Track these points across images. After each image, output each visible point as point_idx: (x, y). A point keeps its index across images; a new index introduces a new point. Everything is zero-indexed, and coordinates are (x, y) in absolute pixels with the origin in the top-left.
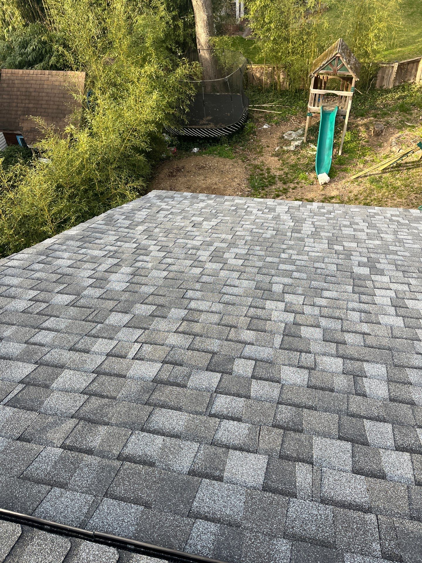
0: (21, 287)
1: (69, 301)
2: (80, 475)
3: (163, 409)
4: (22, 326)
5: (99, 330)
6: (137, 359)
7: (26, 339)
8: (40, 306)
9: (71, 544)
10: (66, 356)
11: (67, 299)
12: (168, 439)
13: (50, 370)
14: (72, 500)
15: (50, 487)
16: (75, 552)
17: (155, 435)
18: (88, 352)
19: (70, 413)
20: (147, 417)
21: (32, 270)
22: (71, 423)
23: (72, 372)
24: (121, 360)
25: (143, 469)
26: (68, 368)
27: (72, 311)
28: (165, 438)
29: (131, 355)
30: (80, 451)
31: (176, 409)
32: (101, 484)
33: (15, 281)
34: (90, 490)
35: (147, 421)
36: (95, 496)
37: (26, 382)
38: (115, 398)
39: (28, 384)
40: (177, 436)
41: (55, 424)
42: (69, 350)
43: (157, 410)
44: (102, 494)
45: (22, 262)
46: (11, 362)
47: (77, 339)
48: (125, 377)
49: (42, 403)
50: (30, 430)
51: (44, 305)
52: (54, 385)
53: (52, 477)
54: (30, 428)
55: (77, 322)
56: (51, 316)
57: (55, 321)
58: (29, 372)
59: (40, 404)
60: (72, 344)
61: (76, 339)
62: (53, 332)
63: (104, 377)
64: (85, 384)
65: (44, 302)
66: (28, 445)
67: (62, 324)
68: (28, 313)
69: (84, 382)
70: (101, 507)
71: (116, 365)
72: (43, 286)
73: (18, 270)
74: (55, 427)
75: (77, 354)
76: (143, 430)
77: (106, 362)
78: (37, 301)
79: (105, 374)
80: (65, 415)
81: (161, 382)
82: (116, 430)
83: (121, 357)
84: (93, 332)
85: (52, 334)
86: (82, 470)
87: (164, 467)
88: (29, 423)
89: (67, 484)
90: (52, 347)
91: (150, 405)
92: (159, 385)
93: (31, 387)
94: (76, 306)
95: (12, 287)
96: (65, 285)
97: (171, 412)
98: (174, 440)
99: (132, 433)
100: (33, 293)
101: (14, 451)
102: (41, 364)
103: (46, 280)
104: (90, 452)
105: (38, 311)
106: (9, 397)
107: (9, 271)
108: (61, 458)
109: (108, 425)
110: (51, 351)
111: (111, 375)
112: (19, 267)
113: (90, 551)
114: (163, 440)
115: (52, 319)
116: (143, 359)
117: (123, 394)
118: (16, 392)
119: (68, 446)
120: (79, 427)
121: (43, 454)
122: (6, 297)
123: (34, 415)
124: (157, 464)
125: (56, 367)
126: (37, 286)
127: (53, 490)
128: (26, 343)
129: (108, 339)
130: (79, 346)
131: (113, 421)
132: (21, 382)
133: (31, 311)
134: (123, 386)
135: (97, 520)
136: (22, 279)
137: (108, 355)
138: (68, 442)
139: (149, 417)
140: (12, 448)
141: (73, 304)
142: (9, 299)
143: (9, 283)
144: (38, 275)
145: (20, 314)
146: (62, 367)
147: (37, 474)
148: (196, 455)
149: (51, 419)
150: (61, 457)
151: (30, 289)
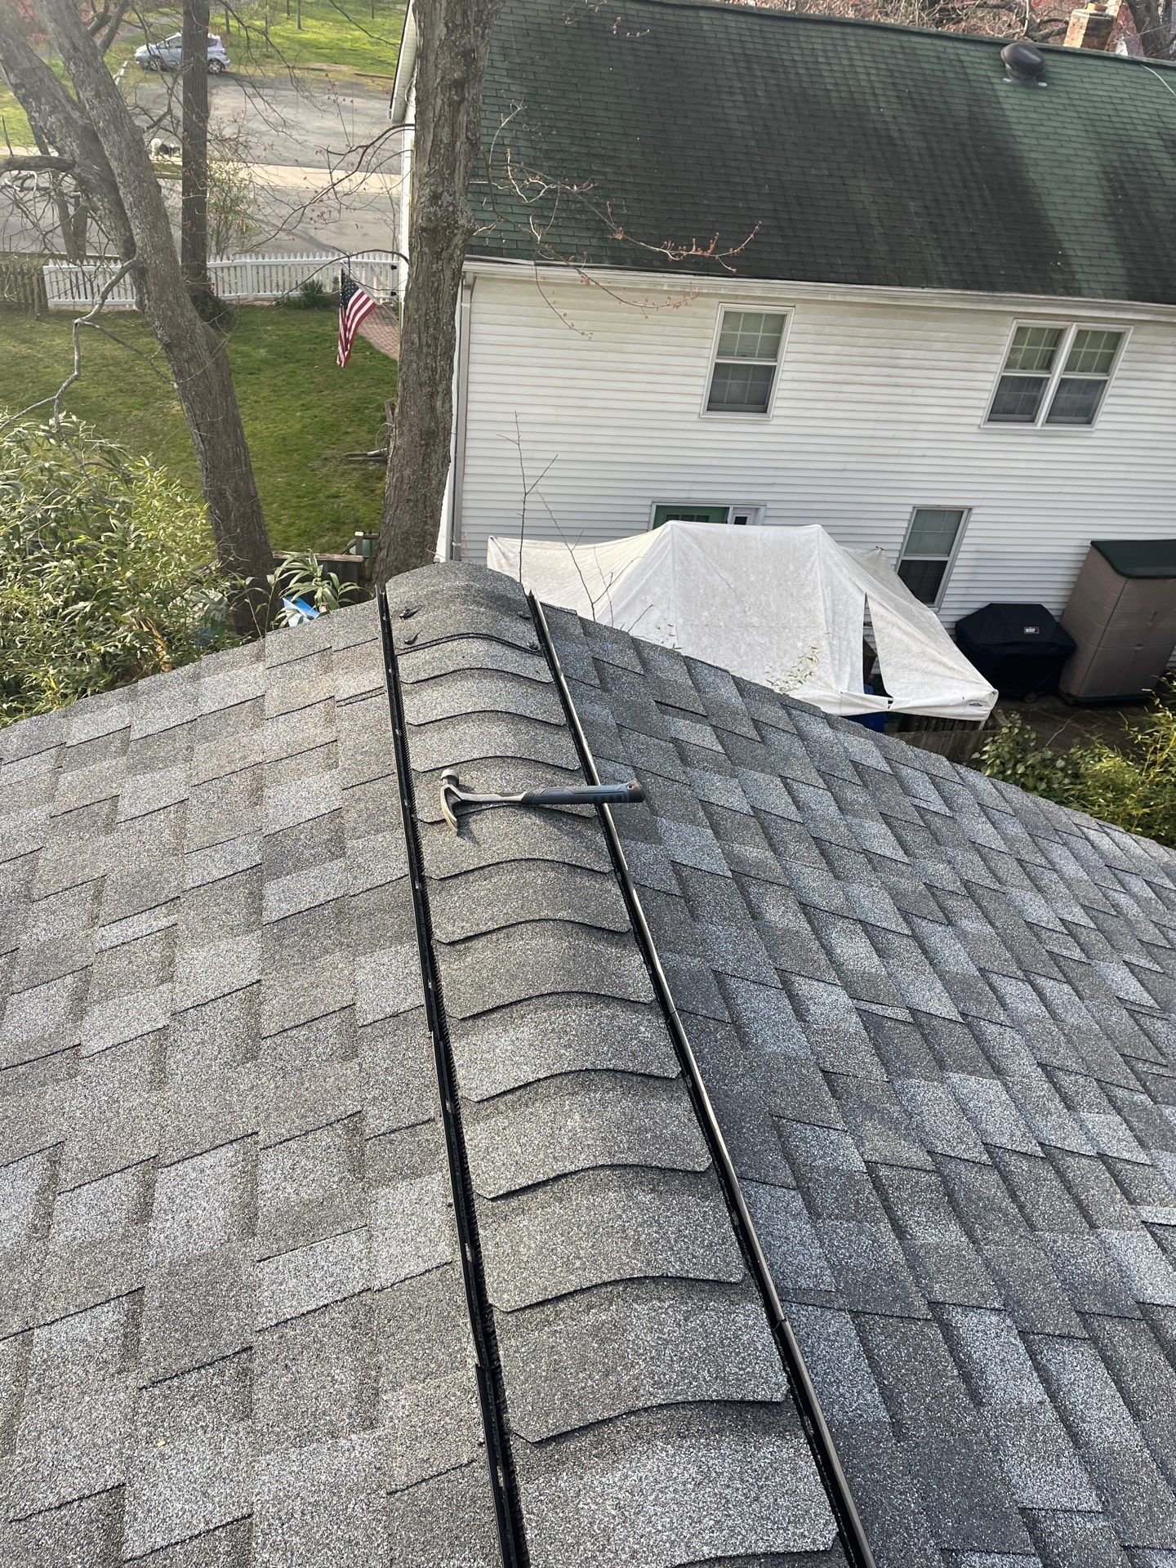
0: (1069, 887)
1: (1132, 998)
2: (851, 1235)
3: (1102, 1365)
4: (1004, 942)
5: (1135, 1104)
6: (1153, 1234)
7: (988, 966)
8: (1067, 949)
9: (742, 1281)
10: (1023, 1066)
11: (1133, 989)
12: (1052, 1414)
13: (973, 1050)
14: (802, 1243)
15: (794, 1184)
16: (734, 1297)
17: (1035, 1374)
18: (1069, 1108)
19: (931, 1143)
20: (1057, 1332)
21: (1120, 882)
22: (918, 1157)
23: (1004, 1097)
24: (1118, 1196)
25: (953, 1378)
26: (1005, 1085)
27: (1119, 1019)
28: (1048, 1405)
29: (1147, 1212)
30: (888, 1209)
31: (1129, 1403)
32: (865, 1292)
33: (1071, 869)
34: (840, 1274)
35: (1048, 1335)
36: (838, 1290)
37: (919, 1020)
38: (1032, 1228)
39: (918, 1025)
40: (1074, 1436)
41: (895, 1125)
42: (1039, 1064)
43: (1088, 1351)
44: (850, 1303)
45: (1119, 853)
46: (929, 969)
47: (1075, 1067)
48: (1093, 1226)
49: (910, 1075)
50: (852, 1084)
51: (1077, 954)
52: (955, 1078)
53: (810, 1179)
54: (855, 1081)
55: (1109, 1044)
56: (1069, 982)
57: (1066, 997)
58: (938, 1013)
59: (904, 1072)
60: (1056, 1063)
61: (1071, 1064)
62: (1044, 1009)
63: (1052, 1175)
64: (1004, 1140)
65: (1082, 949)
66: (827, 1097)
67: (1076, 1015)
68: (1036, 935)
69: (1007, 1137)
70: (828, 1314)
71: (1098, 1189)
72: (1111, 924)
73: (1096, 857)
74: (890, 1129)
75: (1046, 1086)
76: (1023, 1334)
77: (1085, 1161)
78: (1071, 934)
79: (1060, 1174)
80: (923, 1136)
81: (1156, 1329)
82: (977, 1267)
83: (1126, 1193)
84: (1120, 1093)
85: (1039, 1009)
86: (860, 1234)
87: (992, 1434)
88: (862, 1074)
89: (819, 1216)
90: (1017, 1025)
91: (1086, 1326)
92: (1143, 1325)
93: (919, 1036)
94: (1136, 1021)
95: (1055, 870)
96: (1157, 968)
97: (1111, 1390)
98: (1059, 1430)
99: (999, 1310)
100: (1078, 916)
101: (802, 1077)
102: (969, 1025)
103: (1128, 922)
104: (900, 1231)
105: (1056, 950)
106: (874, 1007)
107: (1079, 845)
108: (850, 1175)
109: (974, 1243)
110: (1008, 1029)
111: (1069, 1189)
112: (1102, 855)
113: (752, 1328)
114: (1041, 1403)
115: (1066, 988)
116: (1164, 1250)
117: (1055, 1242)
118: (889, 1012)
119: (877, 1176)
120: (925, 1178)
121: (834, 1136)
122: (1028, 875)
123: (878, 1073)
124: (985, 1411)
125: (988, 1058)
126: (1101, 916)
127: (793, 1193)
128: (980, 970)
129: (1135, 1136)
130: (1066, 1081)
131: (989, 1250)
132: (913, 1012)
133: (1044, 937)
134: (1073, 1233)
135: (804, 1320)
136: (1086, 877)
137: (1102, 1157)
138: (883, 1172)
139: (1059, 1335)
140: (804, 1071)
141: (1134, 1011)
142: (1027, 882)
143: (1057, 860)
144: (1123, 900)
145: (1021, 921)
146: (999, 1072)
147: (797, 1146)
148: (1070, 1511)
149: (895, 1110)
150: (852, 1175)
151: (1083, 906)
